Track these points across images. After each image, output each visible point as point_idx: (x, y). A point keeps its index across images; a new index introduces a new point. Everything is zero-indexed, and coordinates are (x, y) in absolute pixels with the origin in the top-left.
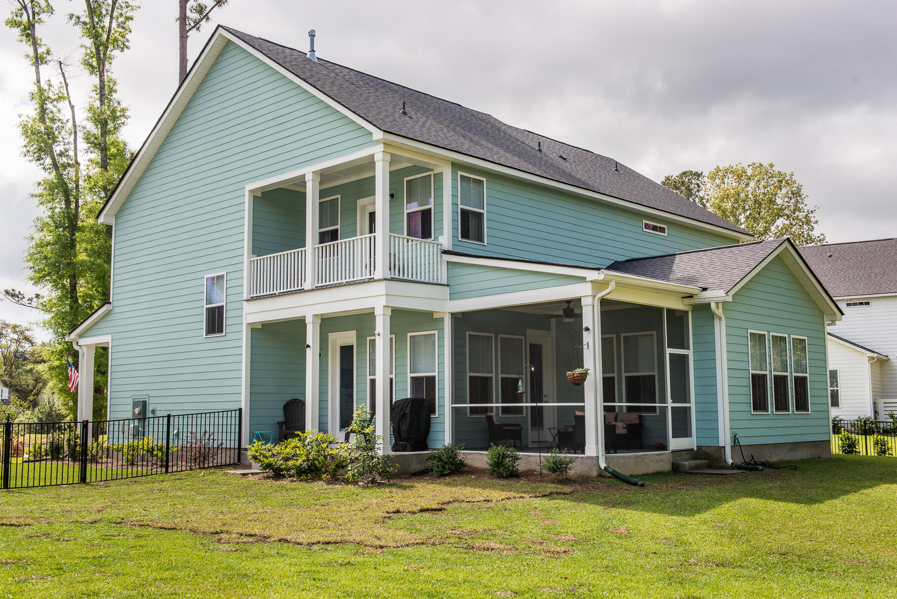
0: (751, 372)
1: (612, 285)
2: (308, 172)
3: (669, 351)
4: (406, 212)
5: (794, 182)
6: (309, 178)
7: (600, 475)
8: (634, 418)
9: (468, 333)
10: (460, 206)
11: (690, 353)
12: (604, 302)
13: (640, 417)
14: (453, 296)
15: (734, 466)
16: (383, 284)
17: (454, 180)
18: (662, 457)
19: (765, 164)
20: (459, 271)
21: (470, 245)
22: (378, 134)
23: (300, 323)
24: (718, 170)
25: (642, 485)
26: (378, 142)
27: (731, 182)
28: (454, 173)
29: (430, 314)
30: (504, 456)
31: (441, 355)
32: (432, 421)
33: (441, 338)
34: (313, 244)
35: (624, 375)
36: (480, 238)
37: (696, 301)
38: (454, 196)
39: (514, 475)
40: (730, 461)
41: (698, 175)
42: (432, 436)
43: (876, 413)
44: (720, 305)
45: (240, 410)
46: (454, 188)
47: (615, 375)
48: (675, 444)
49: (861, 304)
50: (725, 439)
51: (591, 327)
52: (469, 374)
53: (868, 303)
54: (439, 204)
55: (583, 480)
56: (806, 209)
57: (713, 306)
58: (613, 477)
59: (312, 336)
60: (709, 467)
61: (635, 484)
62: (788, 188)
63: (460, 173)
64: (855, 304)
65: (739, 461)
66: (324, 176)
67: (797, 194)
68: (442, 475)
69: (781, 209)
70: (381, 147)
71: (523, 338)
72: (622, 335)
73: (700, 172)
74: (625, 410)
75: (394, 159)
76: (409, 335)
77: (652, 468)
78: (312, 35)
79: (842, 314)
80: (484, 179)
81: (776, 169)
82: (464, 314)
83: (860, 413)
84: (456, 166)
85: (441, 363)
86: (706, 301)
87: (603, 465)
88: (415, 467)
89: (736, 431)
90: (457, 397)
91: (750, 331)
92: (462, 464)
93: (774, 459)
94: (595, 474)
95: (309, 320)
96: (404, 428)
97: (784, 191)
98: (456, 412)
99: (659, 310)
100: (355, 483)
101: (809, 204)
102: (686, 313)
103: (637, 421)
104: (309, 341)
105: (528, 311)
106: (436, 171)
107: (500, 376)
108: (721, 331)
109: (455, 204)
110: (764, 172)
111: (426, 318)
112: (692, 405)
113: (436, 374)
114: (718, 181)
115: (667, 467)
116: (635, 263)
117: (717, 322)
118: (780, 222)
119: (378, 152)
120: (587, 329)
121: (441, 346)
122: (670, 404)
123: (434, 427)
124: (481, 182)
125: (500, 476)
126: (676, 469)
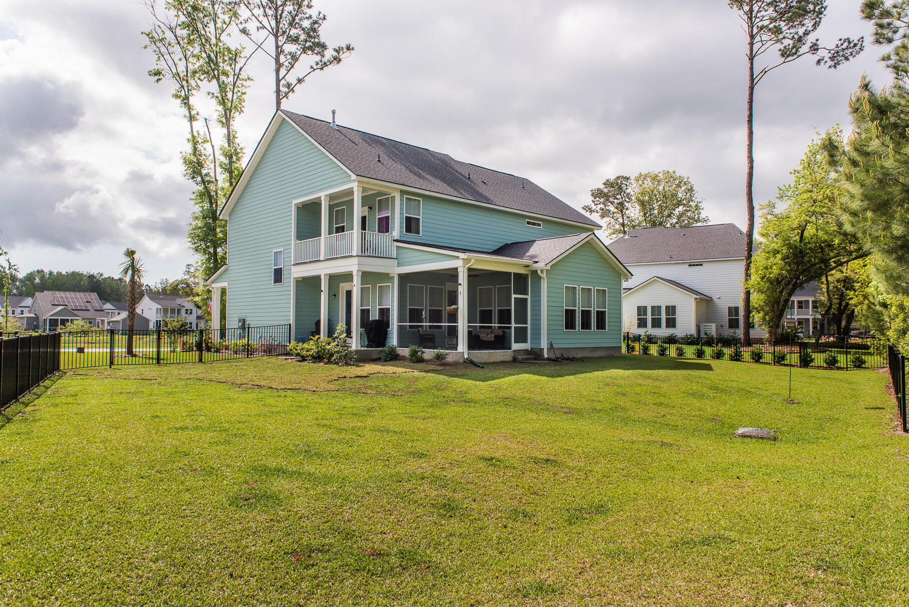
0: (565, 308)
1: (473, 261)
2: (323, 195)
3: (514, 296)
4: (377, 217)
5: (690, 183)
6: (323, 198)
7: (465, 362)
8: (500, 332)
9: (408, 285)
10: (405, 215)
11: (529, 297)
12: (469, 269)
13: (504, 332)
14: (399, 265)
15: (549, 359)
16: (356, 259)
17: (402, 200)
18: (506, 353)
19: (671, 171)
20: (402, 251)
21: (412, 237)
22: (354, 177)
23: (317, 279)
24: (641, 175)
25: (483, 367)
26: (354, 181)
27: (648, 184)
28: (402, 196)
29: (388, 274)
30: (416, 352)
31: (393, 297)
32: (388, 332)
33: (393, 287)
34: (325, 236)
35: (497, 308)
36: (418, 233)
37: (531, 269)
38: (401, 209)
39: (421, 360)
40: (546, 356)
41: (627, 179)
42: (387, 341)
43: (699, 331)
44: (545, 272)
45: (290, 325)
46: (401, 204)
47: (493, 308)
48: (515, 346)
49: (697, 265)
50: (544, 345)
51: (462, 283)
52: (409, 307)
53: (701, 265)
54: (393, 213)
55: (455, 364)
56: (696, 200)
57: (539, 272)
58: (470, 363)
59: (324, 285)
60: (536, 359)
61: (479, 367)
62: (686, 187)
63: (405, 196)
64: (694, 265)
65: (552, 356)
66: (332, 197)
67: (691, 190)
68: (386, 361)
69: (680, 201)
70: (356, 183)
71: (444, 287)
72: (497, 286)
73: (628, 177)
74: (497, 328)
75: (364, 190)
76: (378, 285)
77: (500, 359)
78: (334, 112)
79: (632, 275)
80: (421, 199)
81: (677, 174)
82: (407, 274)
83: (687, 332)
84: (403, 192)
85: (393, 301)
86: (535, 269)
87: (466, 356)
88: (375, 356)
89: (552, 340)
90: (400, 319)
91: (565, 285)
92: (398, 355)
93: (579, 356)
94: (461, 361)
95: (322, 277)
96: (371, 336)
97: (683, 188)
98: (400, 328)
99: (510, 273)
100: (337, 363)
101: (697, 197)
102: (528, 275)
103: (502, 334)
104: (323, 288)
105: (443, 272)
106: (392, 195)
107: (428, 308)
108: (544, 285)
109: (401, 214)
110: (670, 177)
111: (386, 277)
112: (529, 326)
113: (390, 307)
114: (640, 182)
115: (509, 358)
116: (514, 245)
117: (542, 280)
118: (681, 208)
119: (355, 186)
120: (460, 284)
121: (393, 292)
122: (513, 325)
123: (389, 336)
124: (419, 201)
125: (414, 362)
126: (514, 360)
